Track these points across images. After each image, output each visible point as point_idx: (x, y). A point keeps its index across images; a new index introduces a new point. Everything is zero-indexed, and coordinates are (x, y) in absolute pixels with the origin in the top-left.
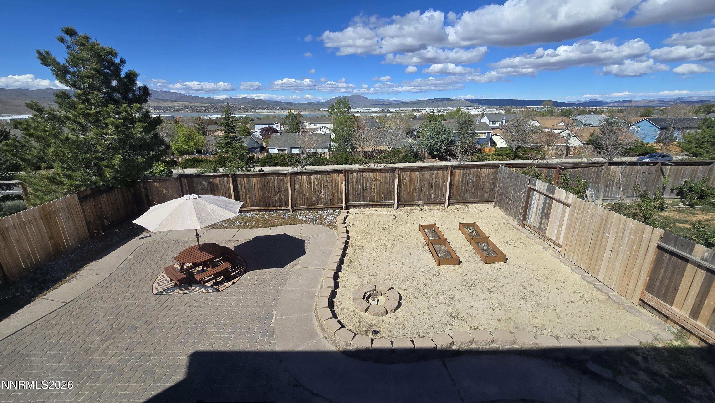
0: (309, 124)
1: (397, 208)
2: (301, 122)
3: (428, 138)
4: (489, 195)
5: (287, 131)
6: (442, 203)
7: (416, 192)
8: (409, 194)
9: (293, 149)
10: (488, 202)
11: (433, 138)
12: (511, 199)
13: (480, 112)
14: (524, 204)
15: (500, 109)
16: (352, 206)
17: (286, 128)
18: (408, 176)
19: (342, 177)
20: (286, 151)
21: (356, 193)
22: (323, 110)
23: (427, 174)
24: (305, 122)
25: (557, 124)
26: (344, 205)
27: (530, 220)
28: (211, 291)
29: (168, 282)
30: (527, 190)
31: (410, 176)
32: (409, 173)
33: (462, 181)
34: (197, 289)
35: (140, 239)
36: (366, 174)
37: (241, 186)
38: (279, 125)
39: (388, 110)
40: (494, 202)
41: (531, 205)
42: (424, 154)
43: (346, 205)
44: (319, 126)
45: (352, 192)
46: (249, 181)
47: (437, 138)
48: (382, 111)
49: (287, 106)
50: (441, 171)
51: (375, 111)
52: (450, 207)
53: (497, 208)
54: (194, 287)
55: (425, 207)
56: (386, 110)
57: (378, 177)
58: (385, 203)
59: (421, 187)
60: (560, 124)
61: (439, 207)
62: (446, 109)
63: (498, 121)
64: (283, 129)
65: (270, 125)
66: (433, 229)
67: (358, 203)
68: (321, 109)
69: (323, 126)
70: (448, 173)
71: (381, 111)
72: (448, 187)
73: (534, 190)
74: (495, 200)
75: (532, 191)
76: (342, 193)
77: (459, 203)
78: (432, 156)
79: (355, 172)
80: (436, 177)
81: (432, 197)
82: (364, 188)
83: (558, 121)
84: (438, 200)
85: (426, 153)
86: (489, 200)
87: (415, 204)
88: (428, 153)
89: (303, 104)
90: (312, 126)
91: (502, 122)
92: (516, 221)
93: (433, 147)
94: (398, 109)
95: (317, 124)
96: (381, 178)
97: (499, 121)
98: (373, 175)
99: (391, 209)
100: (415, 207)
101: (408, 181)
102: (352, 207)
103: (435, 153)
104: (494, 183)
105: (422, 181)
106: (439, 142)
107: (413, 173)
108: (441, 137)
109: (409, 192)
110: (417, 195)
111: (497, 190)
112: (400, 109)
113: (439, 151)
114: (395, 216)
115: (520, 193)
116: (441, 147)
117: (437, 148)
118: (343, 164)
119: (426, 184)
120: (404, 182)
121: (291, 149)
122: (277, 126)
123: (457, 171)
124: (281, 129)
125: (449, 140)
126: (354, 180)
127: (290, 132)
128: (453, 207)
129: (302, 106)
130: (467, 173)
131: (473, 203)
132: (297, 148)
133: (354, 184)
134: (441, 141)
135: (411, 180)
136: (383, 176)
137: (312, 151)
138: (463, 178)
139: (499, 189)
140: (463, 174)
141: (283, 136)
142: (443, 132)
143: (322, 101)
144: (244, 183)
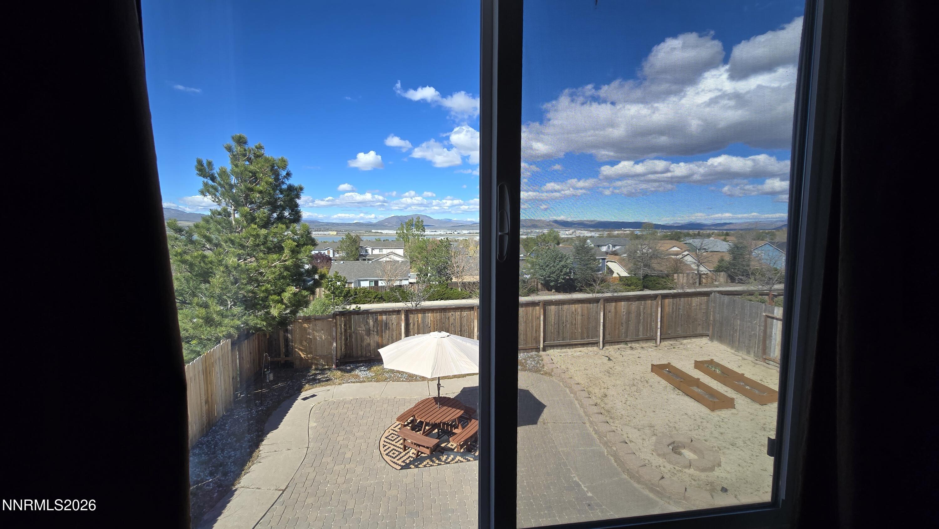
0: (372, 249)
1: (603, 347)
2: (362, 247)
3: (542, 266)
4: (703, 328)
5: (343, 259)
6: (652, 339)
7: (622, 326)
8: (615, 330)
9: (361, 282)
10: (701, 336)
11: (548, 265)
12: (738, 331)
13: (570, 235)
14: (762, 334)
15: (591, 231)
16: (549, 346)
17: (342, 254)
18: (613, 308)
19: (538, 310)
20: (353, 284)
21: (554, 330)
22: (375, 232)
23: (634, 305)
24: (367, 247)
25: (670, 249)
26: (542, 346)
27: (774, 354)
28: (472, 459)
29: (401, 453)
30: (763, 319)
31: (615, 308)
32: (614, 304)
33: (673, 312)
34: (450, 458)
35: (304, 399)
36: (566, 307)
37: (414, 325)
38: (331, 251)
39: (458, 232)
40: (708, 335)
41: (771, 336)
42: (537, 285)
43: (544, 346)
44: (385, 251)
45: (550, 328)
46: (423, 319)
47: (554, 266)
48: (451, 233)
49: (328, 227)
50: (650, 301)
51: (442, 233)
52: (663, 343)
53: (716, 344)
54: (446, 456)
55: (634, 345)
56: (456, 233)
57: (579, 310)
58: (589, 341)
59: (628, 320)
60: (673, 249)
61: (651, 344)
62: (529, 231)
63: (603, 246)
64: (337, 255)
65: (321, 251)
66: (667, 369)
67: (556, 342)
68: (373, 231)
69: (391, 252)
70: (658, 303)
71: (449, 233)
72: (659, 320)
73: (773, 318)
74: (710, 333)
75: (769, 319)
76: (538, 331)
77: (670, 338)
78: (548, 287)
79: (553, 305)
80: (644, 309)
81: (641, 333)
82: (563, 323)
83: (672, 246)
84: (647, 335)
85: (539, 284)
86: (703, 334)
87: (622, 342)
88: (541, 284)
89: (349, 224)
90: (376, 252)
91: (609, 247)
92: (752, 355)
93: (549, 277)
94: (471, 231)
95: (382, 249)
96: (582, 310)
97: (606, 246)
98: (573, 307)
99: (595, 348)
100: (622, 346)
101: (613, 314)
102: (549, 348)
103: (552, 284)
104: (707, 314)
105: (629, 313)
106: (556, 270)
107: (619, 303)
108: (558, 265)
109: (615, 327)
110: (623, 330)
111: (711, 322)
112: (474, 231)
113: (556, 281)
114: (607, 357)
115: (752, 323)
116: (559, 277)
117: (554, 278)
118: (437, 300)
119: (633, 316)
120: (610, 316)
121: (359, 281)
122: (329, 252)
123: (667, 301)
124: (334, 256)
125: (568, 268)
126: (553, 313)
127: (347, 260)
128: (666, 343)
129: (347, 227)
130: (677, 303)
131: (685, 337)
132: (367, 280)
133: (552, 318)
134: (558, 269)
135: (616, 312)
136: (586, 309)
137: (398, 283)
138: (673, 308)
139: (714, 320)
140: (673, 303)
141: (347, 265)
142: (559, 258)
143: (375, 221)
144: (418, 321)
